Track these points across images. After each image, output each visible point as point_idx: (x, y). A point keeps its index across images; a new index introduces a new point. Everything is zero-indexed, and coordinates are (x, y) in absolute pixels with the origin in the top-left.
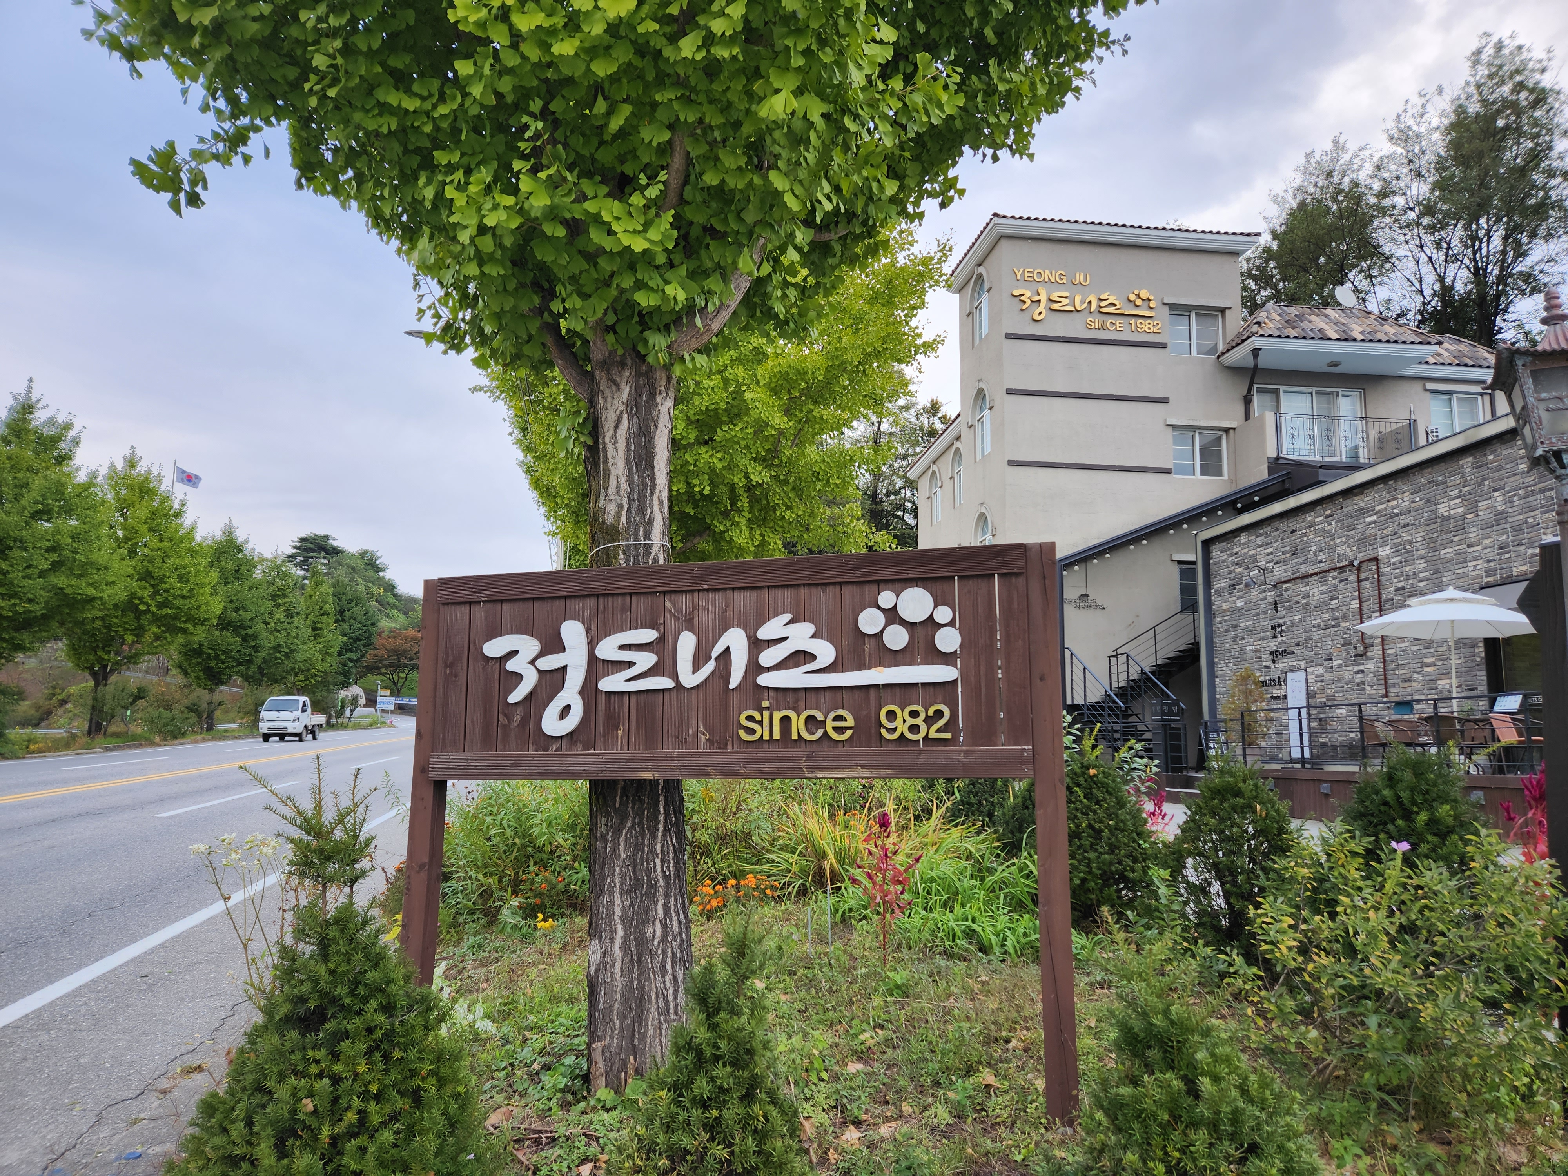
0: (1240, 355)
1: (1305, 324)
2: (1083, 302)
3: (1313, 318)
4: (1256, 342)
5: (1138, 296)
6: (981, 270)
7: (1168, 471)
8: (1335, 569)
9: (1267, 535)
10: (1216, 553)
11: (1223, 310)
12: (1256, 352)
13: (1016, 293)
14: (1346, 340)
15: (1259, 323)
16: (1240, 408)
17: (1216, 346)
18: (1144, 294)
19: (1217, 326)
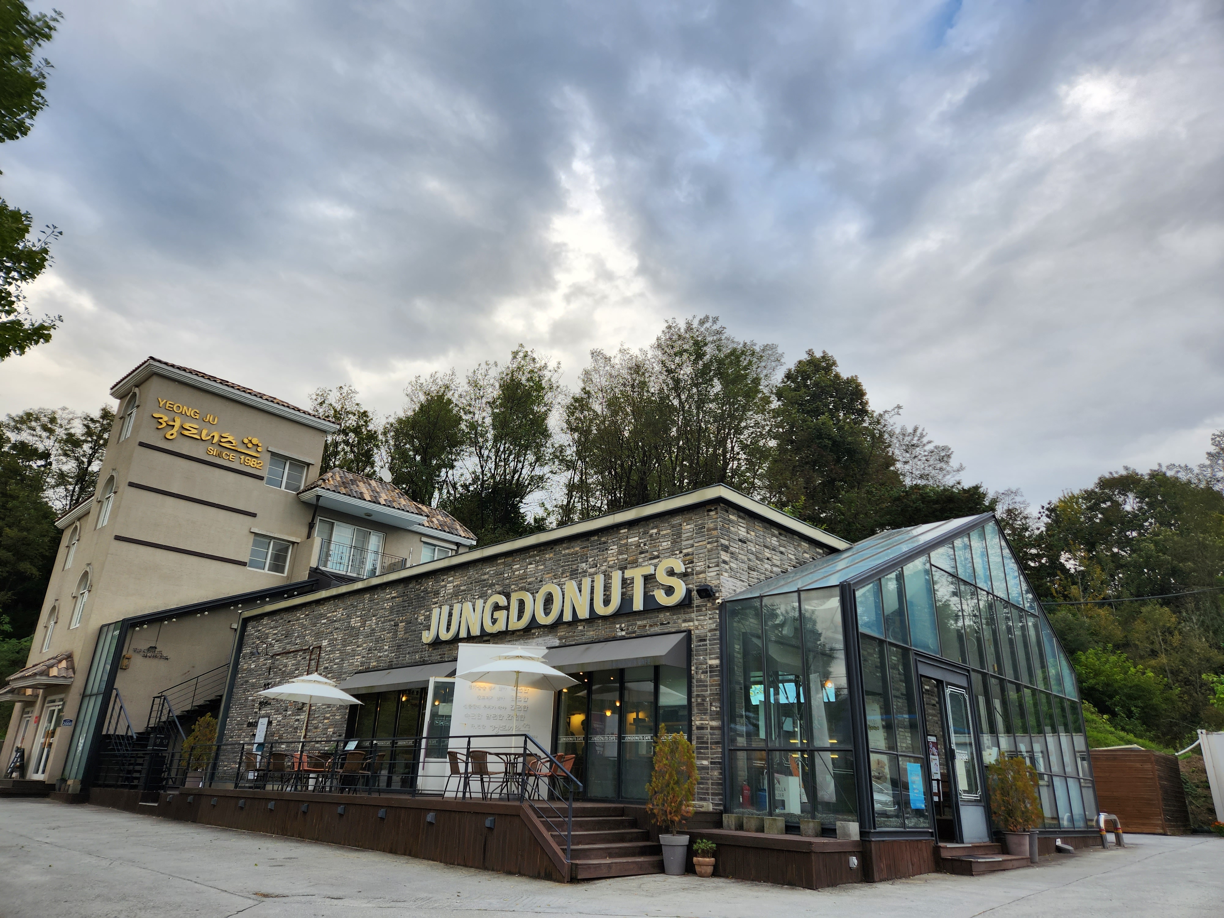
0: (308, 496)
1: (355, 488)
2: (208, 435)
3: (361, 484)
4: (319, 491)
5: (250, 441)
6: (137, 390)
7: (244, 564)
8: (302, 650)
9: (277, 621)
10: (250, 629)
11: (308, 465)
12: (318, 497)
13: (156, 415)
14: (374, 502)
15: (324, 480)
16: (305, 531)
17: (299, 487)
18: (255, 441)
19: (302, 473)
